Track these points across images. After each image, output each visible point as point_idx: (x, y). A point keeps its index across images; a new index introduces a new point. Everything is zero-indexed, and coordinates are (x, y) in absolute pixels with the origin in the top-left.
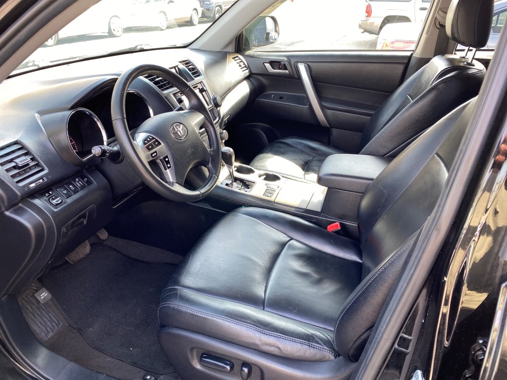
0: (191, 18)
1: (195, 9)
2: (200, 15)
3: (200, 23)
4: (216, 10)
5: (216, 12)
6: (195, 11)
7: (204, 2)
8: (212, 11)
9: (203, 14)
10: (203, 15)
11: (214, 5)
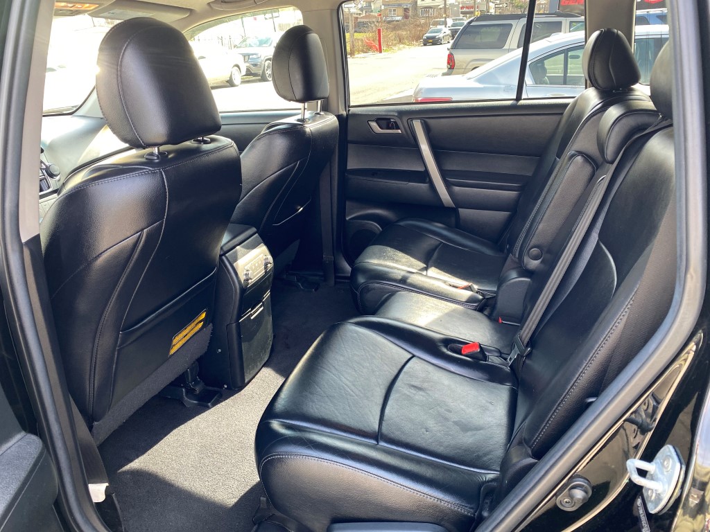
0: (231, 77)
1: (237, 66)
2: (244, 72)
3: (244, 82)
4: (266, 65)
5: (266, 68)
6: (236, 68)
7: (249, 56)
8: (260, 67)
9: (248, 70)
10: (249, 73)
11: (262, 58)
